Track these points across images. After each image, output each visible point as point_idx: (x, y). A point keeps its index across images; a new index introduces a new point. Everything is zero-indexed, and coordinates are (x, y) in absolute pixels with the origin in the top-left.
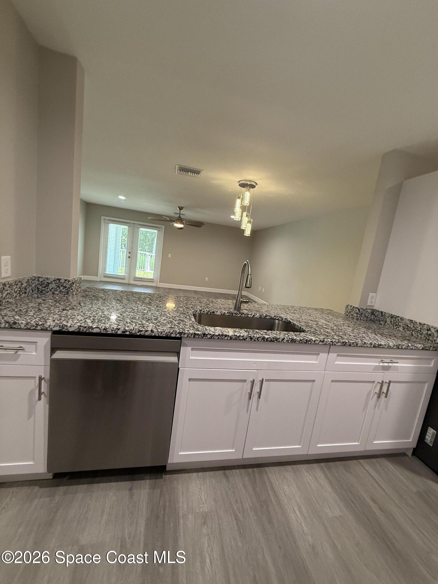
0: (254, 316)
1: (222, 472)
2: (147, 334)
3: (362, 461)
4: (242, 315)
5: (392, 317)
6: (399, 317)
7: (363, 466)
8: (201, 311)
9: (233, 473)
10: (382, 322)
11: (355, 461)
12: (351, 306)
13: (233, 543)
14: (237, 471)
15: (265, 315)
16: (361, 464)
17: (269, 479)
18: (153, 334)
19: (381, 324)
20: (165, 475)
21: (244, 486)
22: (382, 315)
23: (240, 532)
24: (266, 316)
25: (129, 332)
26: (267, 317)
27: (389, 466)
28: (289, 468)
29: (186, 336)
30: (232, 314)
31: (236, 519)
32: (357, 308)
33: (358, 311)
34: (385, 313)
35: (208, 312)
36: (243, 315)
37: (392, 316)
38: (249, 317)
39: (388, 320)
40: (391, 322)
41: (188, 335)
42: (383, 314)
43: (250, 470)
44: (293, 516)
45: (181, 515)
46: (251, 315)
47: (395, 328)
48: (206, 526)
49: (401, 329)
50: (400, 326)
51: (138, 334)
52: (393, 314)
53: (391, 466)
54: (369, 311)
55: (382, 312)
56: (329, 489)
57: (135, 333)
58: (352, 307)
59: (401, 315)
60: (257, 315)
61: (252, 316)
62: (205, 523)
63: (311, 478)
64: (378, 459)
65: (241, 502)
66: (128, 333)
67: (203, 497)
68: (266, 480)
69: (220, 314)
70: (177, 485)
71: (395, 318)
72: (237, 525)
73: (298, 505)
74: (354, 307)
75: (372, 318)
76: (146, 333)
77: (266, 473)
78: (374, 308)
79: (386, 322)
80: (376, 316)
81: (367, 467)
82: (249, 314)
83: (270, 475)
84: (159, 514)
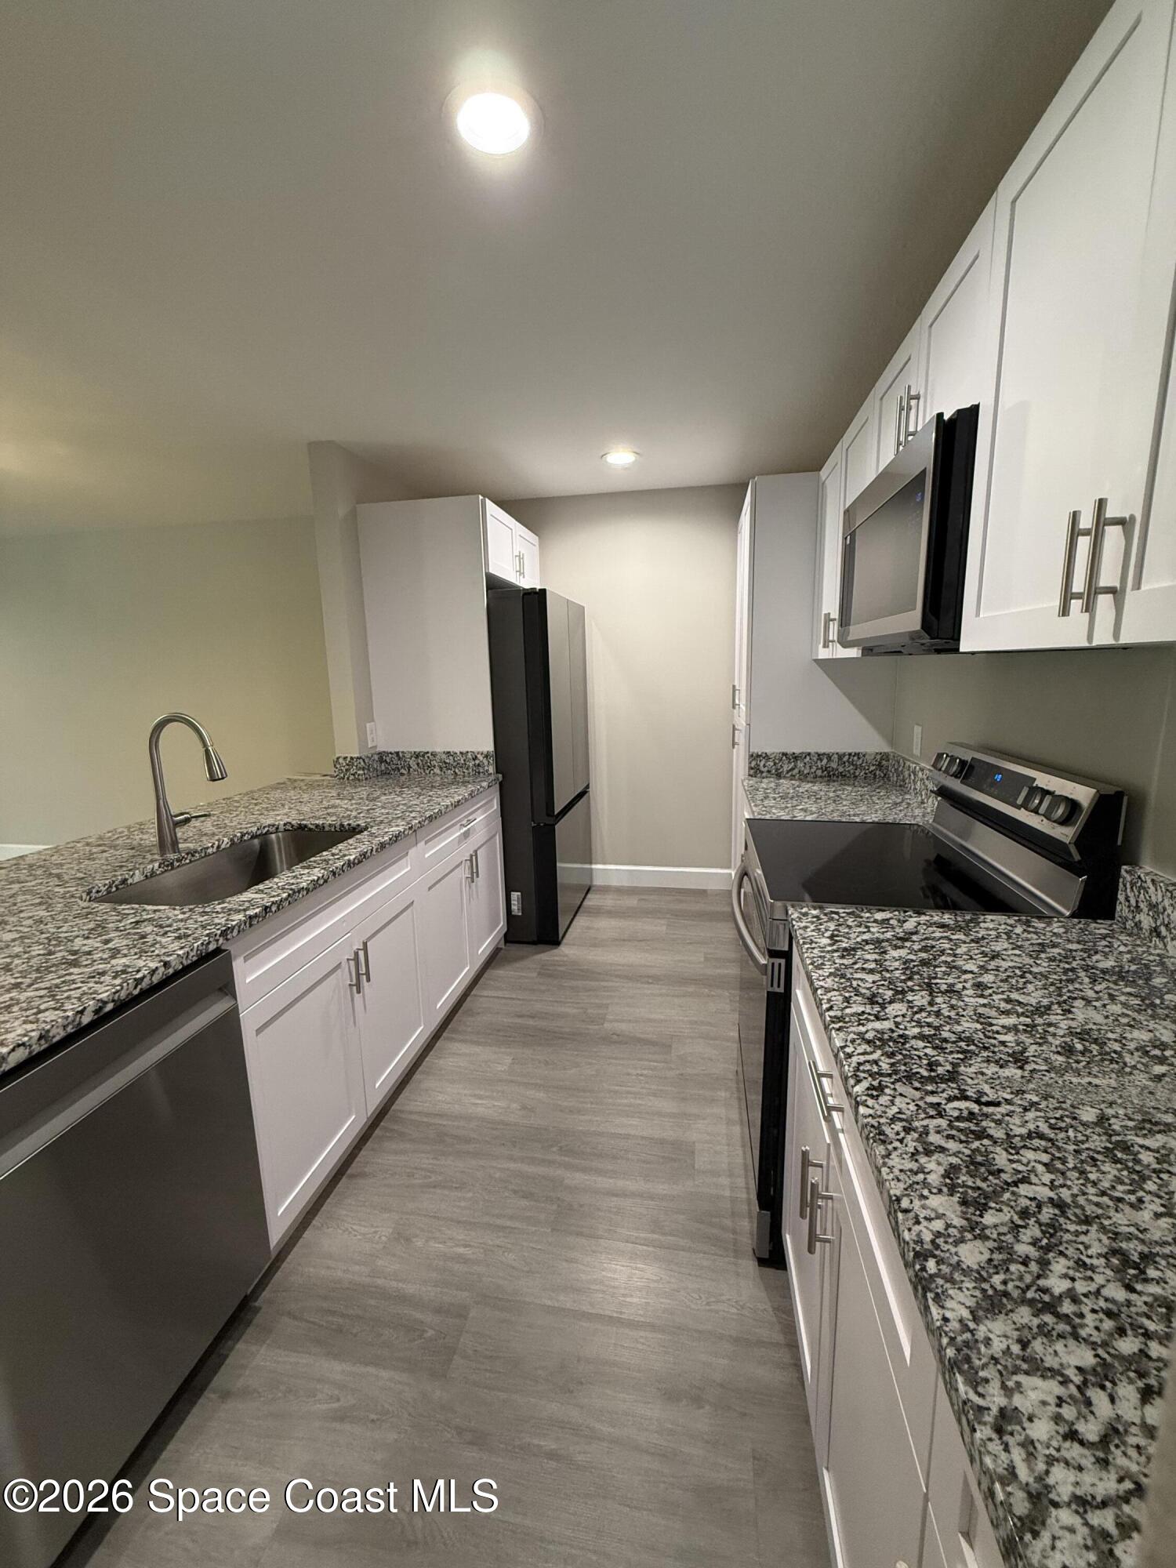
0: (219, 847)
1: (344, 1179)
2: (156, 979)
3: (474, 992)
4: (193, 856)
5: (417, 757)
6: (428, 753)
7: (481, 996)
9: (360, 1162)
10: (403, 771)
11: (469, 999)
12: (345, 758)
13: (463, 1204)
14: (363, 1153)
15: (239, 835)
16: (475, 996)
17: (411, 1113)
18: (171, 971)
19: (402, 774)
20: (256, 1301)
21: (396, 1153)
22: (399, 759)
23: (456, 1188)
24: (243, 835)
25: (113, 1001)
26: (245, 838)
27: (499, 973)
28: (417, 1076)
29: (235, 932)
31: (435, 1187)
32: (360, 758)
33: (362, 763)
34: (403, 752)
36: (197, 855)
37: (417, 755)
39: (412, 763)
40: (418, 764)
41: (239, 927)
42: (401, 755)
43: (378, 1132)
44: (480, 1110)
45: (368, 1280)
46: (212, 846)
47: (427, 772)
48: (414, 1240)
49: (437, 771)
50: (434, 766)
51: (136, 992)
52: (417, 750)
53: (501, 972)
54: (376, 757)
55: (397, 753)
56: (477, 1049)
57: (129, 994)
58: (349, 759)
59: (430, 750)
60: (225, 843)
61: (215, 850)
62: (408, 1240)
63: (451, 1060)
64: (485, 975)
65: (416, 1168)
66: (110, 1007)
67: (363, 1230)
68: (414, 1117)
70: (302, 1275)
71: (423, 756)
72: (444, 1187)
73: (471, 1096)
74: (352, 758)
75: (383, 768)
76: (153, 979)
77: (402, 1112)
78: (380, 749)
79: (409, 767)
80: (389, 764)
81: (485, 993)
82: (208, 848)
83: (407, 1108)
84: (334, 1327)
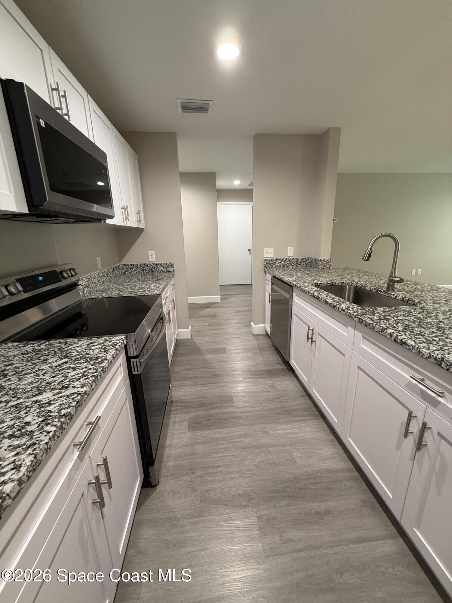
8: (357, 284)
30: (378, 291)
35: (361, 286)
38: (391, 297)
69: (369, 289)
